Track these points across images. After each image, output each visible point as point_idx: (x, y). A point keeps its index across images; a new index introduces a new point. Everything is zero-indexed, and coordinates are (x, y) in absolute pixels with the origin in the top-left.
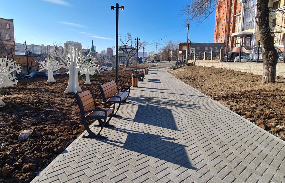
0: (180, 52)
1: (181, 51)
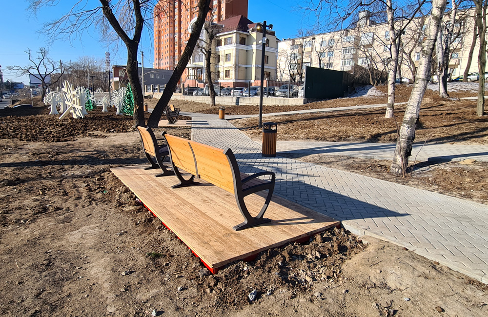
0: (116, 79)
1: (118, 78)
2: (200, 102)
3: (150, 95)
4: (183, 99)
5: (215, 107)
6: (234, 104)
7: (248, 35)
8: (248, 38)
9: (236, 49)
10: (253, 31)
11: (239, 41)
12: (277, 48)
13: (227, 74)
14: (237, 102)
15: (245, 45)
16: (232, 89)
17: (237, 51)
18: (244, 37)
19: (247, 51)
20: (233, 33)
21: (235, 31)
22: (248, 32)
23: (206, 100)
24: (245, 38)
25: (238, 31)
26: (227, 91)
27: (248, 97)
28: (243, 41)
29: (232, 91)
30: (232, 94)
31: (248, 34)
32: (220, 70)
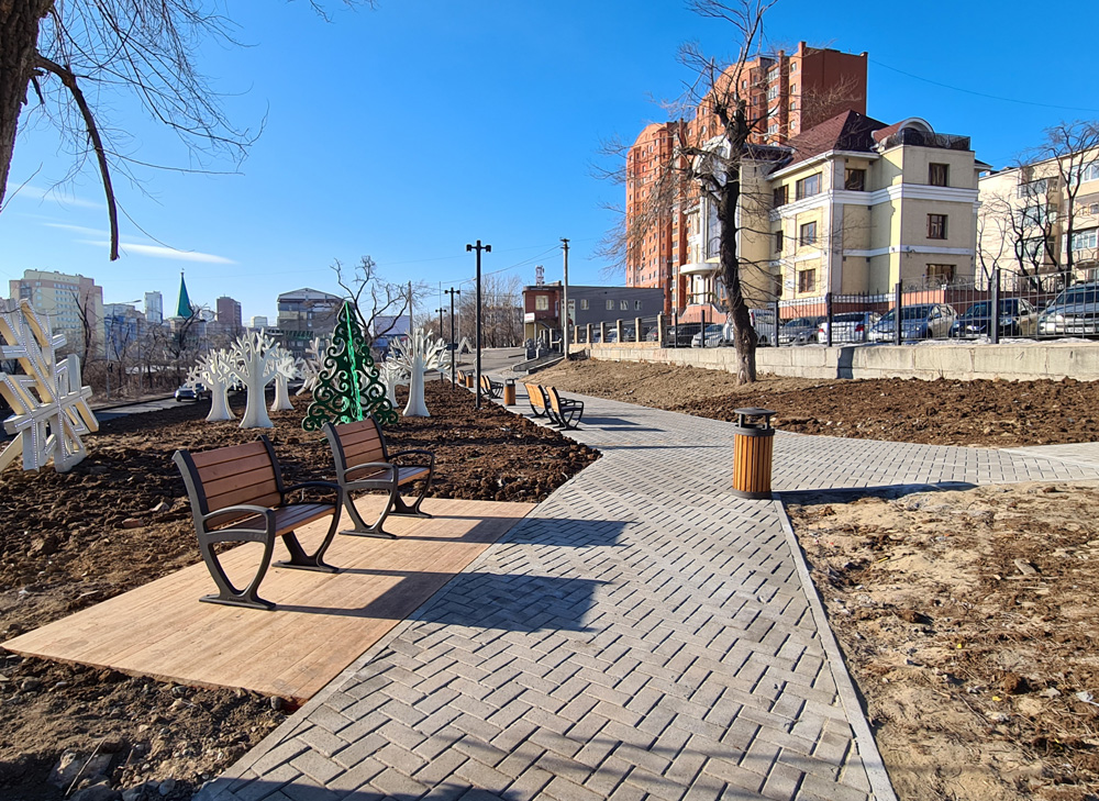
0: (530, 317)
1: (533, 314)
2: (708, 367)
3: (584, 351)
4: (662, 359)
5: (755, 386)
6: (831, 374)
7: (872, 162)
8: (873, 169)
9: (834, 206)
10: (890, 145)
11: (842, 182)
12: (976, 189)
13: (806, 279)
14: (845, 365)
15: (862, 190)
16: (821, 320)
17: (839, 212)
18: (861, 167)
19: (870, 208)
20: (823, 161)
21: (830, 153)
22: (875, 150)
23: (727, 360)
24: (863, 171)
25: (838, 152)
26: (805, 330)
27: (891, 346)
28: (855, 180)
29: (824, 326)
30: (822, 337)
31: (875, 156)
32: (782, 272)
